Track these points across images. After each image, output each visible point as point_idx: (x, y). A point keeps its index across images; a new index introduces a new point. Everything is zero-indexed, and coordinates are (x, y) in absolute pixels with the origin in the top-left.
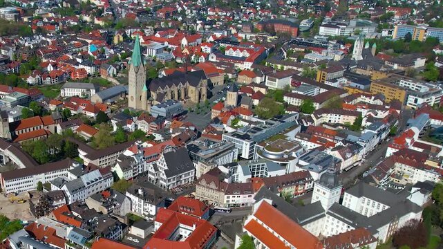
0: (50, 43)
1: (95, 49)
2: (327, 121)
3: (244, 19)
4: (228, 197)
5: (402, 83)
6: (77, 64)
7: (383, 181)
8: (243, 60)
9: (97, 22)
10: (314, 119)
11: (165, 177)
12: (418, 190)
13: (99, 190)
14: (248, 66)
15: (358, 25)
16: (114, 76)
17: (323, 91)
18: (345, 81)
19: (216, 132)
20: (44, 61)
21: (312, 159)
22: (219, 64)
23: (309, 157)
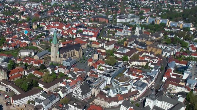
0: (6, 29)
1: (27, 32)
2: (134, 65)
3: (84, 15)
4: (109, 104)
5: (159, 46)
6: (22, 40)
7: (166, 93)
8: (91, 36)
9: (22, 18)
10: (130, 64)
11: (81, 96)
12: (181, 96)
13: (55, 103)
14: (94, 39)
15: (132, 17)
16: (39, 45)
17: (128, 50)
18: (135, 45)
19: (95, 73)
20: (7, 39)
21: (138, 85)
22: (83, 38)
23: (136, 84)
